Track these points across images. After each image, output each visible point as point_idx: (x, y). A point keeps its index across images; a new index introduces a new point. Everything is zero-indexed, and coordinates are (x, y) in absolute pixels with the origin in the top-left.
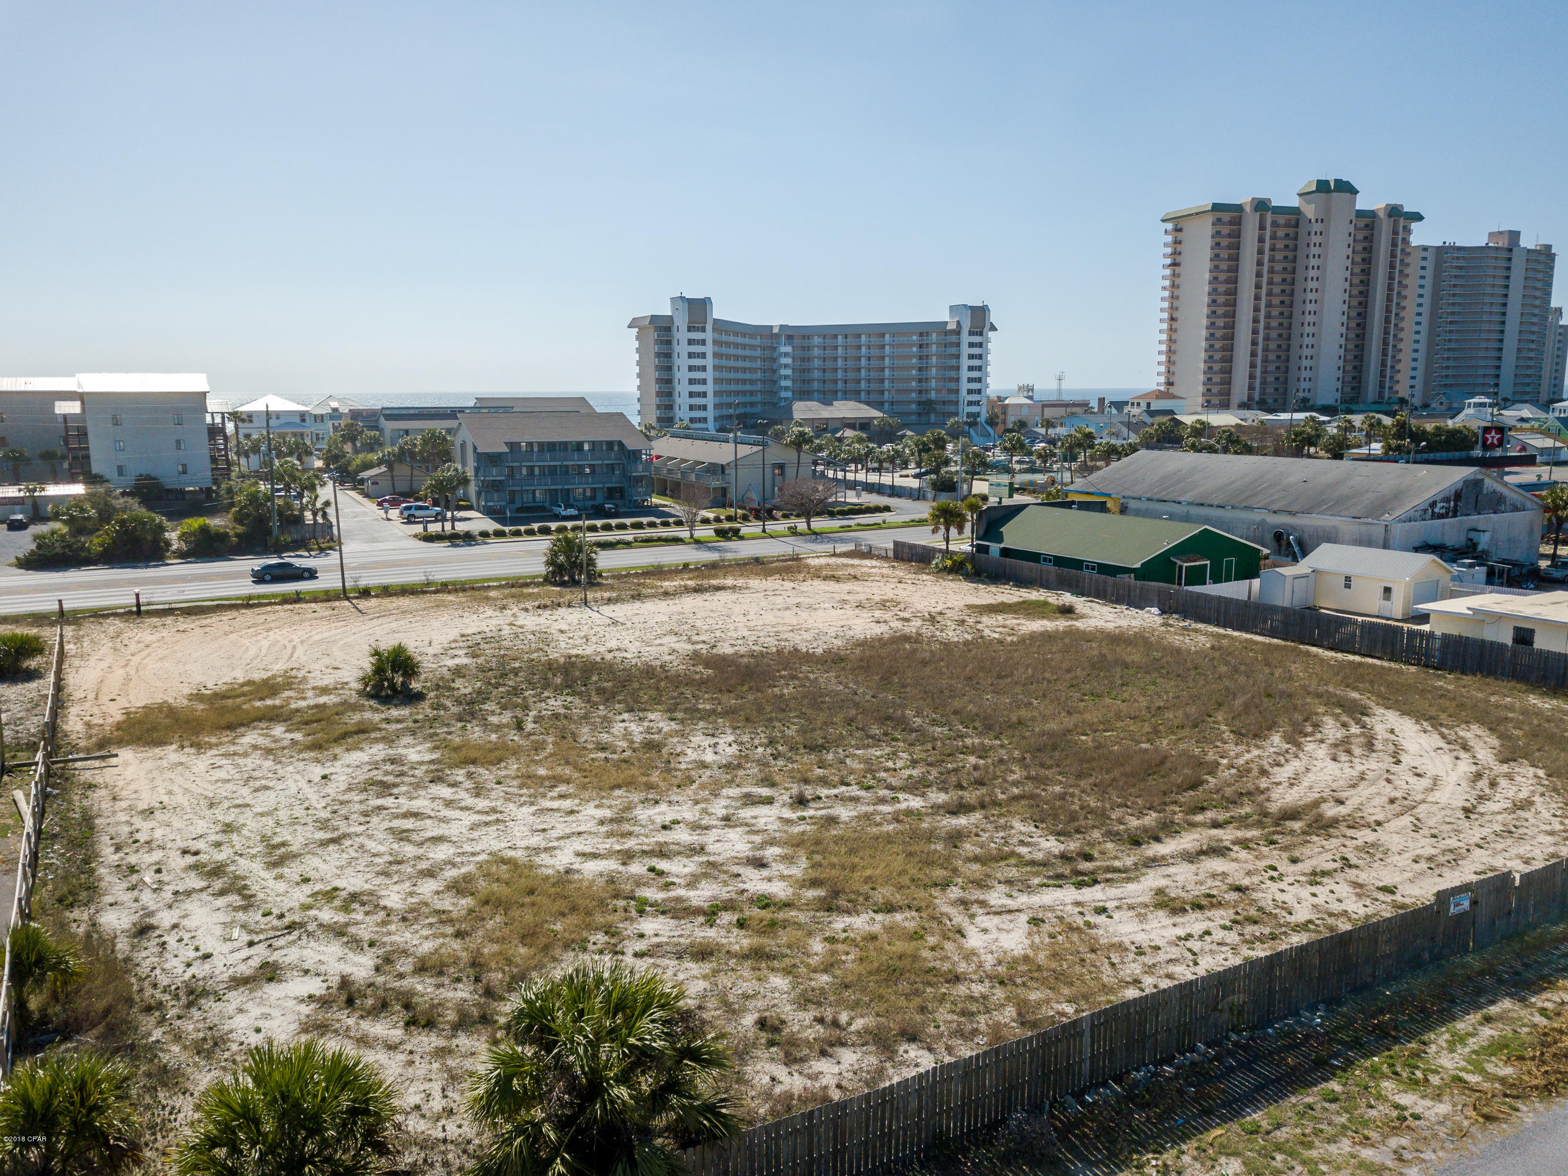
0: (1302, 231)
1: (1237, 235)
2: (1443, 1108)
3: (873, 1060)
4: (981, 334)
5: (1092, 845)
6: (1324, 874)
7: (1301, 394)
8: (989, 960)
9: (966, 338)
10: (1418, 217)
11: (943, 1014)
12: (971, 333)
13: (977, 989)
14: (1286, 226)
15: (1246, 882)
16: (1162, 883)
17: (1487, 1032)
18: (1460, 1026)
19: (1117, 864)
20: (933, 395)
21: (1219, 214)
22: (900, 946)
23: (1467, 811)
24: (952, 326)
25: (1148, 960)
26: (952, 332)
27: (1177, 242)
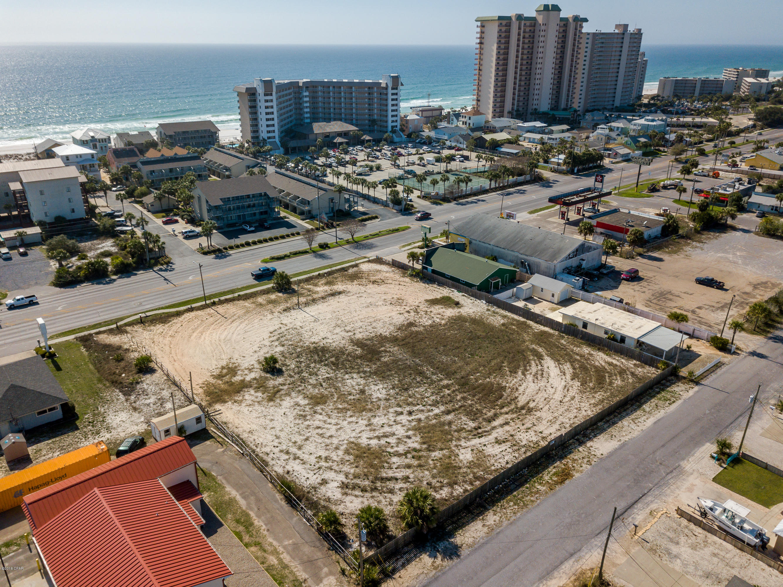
0: (537, 28)
1: (508, 31)
2: (544, 488)
3: (450, 490)
4: (397, 89)
5: (480, 423)
6: (529, 428)
7: (534, 107)
8: (465, 462)
9: (390, 91)
10: (586, 20)
11: (460, 477)
12: (392, 89)
13: (465, 470)
14: (530, 26)
15: (513, 433)
16: (496, 435)
17: (554, 470)
18: (550, 469)
19: (486, 429)
20: (376, 117)
21: (501, 21)
22: (447, 461)
23: (561, 402)
24: (383, 85)
25: (495, 458)
26: (383, 88)
27: (482, 32)
